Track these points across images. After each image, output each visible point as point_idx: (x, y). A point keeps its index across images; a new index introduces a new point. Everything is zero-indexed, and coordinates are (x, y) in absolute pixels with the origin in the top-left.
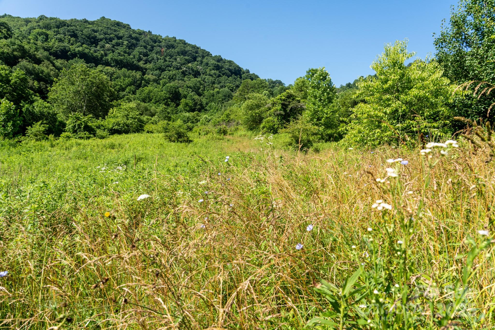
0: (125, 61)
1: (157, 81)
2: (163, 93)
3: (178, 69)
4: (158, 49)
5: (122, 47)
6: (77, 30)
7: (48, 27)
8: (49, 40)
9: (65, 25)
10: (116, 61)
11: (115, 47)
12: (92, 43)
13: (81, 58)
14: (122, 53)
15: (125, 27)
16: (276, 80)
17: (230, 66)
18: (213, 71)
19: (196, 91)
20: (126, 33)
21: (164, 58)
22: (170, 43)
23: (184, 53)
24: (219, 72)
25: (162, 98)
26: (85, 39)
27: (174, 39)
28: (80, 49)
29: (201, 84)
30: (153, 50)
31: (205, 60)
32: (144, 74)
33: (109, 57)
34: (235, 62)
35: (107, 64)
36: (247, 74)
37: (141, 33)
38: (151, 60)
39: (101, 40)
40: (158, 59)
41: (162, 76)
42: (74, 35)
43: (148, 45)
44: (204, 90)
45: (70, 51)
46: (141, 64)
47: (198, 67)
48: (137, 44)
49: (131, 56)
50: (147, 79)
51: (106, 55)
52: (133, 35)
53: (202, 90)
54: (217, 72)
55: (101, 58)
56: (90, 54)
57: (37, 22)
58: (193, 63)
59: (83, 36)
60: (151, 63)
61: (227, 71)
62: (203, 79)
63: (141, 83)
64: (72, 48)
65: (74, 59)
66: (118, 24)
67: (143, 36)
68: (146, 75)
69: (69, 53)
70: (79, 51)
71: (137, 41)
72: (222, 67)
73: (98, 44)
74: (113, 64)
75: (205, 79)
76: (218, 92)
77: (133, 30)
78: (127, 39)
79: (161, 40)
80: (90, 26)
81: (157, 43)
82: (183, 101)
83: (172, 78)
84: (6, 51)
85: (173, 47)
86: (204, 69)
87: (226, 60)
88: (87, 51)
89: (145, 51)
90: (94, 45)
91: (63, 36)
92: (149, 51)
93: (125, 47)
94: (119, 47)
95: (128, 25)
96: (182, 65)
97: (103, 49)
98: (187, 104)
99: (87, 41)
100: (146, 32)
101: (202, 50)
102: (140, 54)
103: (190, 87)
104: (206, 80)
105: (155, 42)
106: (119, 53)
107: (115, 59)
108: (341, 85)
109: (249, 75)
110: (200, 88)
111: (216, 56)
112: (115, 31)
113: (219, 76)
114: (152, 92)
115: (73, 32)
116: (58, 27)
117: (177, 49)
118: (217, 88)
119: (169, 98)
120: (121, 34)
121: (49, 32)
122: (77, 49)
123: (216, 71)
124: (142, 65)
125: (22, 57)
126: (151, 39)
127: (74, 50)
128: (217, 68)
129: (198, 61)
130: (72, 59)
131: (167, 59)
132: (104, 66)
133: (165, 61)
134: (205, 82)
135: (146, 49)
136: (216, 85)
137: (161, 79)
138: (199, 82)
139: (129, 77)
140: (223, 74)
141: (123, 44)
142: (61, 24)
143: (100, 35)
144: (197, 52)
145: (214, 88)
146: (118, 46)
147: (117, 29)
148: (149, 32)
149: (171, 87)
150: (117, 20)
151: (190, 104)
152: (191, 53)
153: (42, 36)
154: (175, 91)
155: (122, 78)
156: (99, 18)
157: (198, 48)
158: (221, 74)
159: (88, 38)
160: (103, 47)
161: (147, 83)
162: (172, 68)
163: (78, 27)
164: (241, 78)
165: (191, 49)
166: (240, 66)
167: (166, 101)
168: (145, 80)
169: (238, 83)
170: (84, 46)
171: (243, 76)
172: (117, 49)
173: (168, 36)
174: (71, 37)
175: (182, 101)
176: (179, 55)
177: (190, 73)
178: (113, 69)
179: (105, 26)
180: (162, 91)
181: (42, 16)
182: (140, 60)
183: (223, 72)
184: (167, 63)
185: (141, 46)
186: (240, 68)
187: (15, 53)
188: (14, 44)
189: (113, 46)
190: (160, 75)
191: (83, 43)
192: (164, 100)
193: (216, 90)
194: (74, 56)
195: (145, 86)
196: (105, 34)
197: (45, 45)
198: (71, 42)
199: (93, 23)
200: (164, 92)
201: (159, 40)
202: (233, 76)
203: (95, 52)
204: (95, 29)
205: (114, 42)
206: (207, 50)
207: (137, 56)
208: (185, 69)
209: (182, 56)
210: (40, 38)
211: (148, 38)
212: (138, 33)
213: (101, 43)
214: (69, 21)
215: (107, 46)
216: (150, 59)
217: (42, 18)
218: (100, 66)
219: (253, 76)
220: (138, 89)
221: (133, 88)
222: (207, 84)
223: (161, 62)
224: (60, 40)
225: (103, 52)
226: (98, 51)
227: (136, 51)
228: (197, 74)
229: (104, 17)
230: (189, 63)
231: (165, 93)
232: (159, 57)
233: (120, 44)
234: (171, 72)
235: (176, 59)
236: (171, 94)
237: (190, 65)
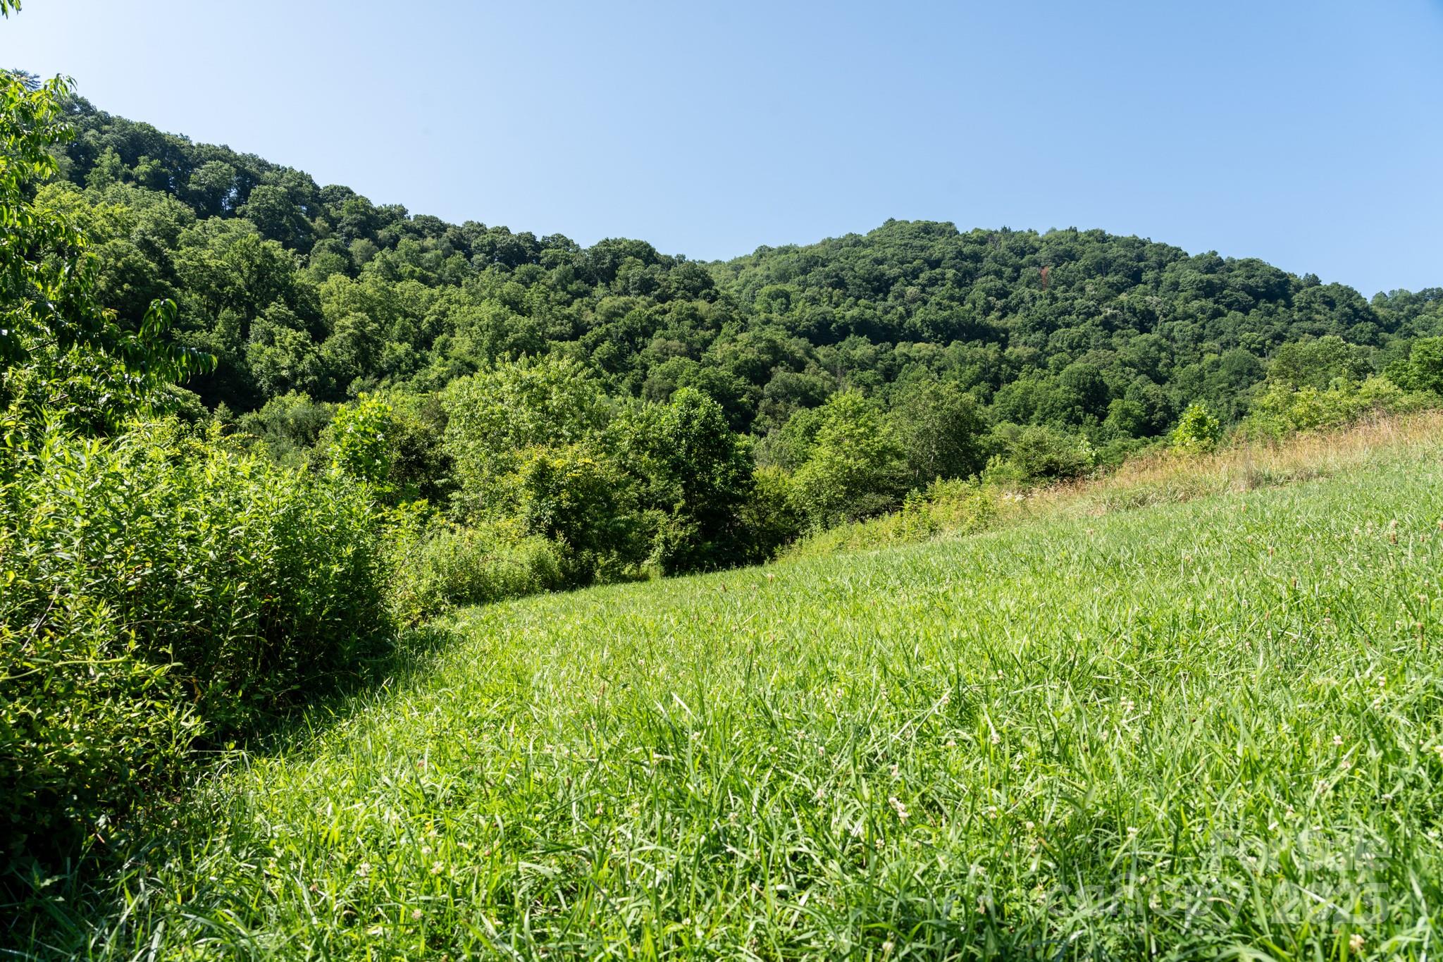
0: (955, 321)
1: (1038, 361)
2: (1060, 390)
3: (1090, 315)
4: (1032, 271)
5: (943, 285)
6: (842, 269)
7: (784, 277)
8: (792, 306)
9: (816, 263)
10: (934, 325)
11: (928, 289)
12: (876, 291)
13: (859, 333)
14: (946, 302)
15: (944, 231)
16: (1425, 291)
17: (1249, 278)
18: (1195, 304)
19: (1147, 373)
20: (950, 248)
21: (1050, 293)
22: (1061, 247)
23: (1102, 267)
24: (1216, 302)
25: (1058, 404)
26: (860, 286)
27: (1073, 234)
28: (855, 312)
29: (1161, 349)
30: (1019, 276)
31: (1167, 276)
32: (1004, 347)
33: (917, 319)
34: (1265, 260)
35: (915, 337)
36: (1310, 290)
37: (984, 239)
38: (1018, 305)
39: (895, 279)
40: (1034, 299)
41: (1051, 344)
42: (840, 283)
43: (1006, 265)
44: (1172, 364)
45: (834, 321)
46: (993, 320)
47: (1148, 298)
48: (977, 270)
49: (968, 306)
50: (1013, 357)
51: (909, 313)
52: (964, 250)
53: (1165, 365)
54: (1209, 304)
55: (901, 324)
56: (876, 320)
57: (755, 265)
58: (1132, 289)
59: (858, 281)
60: (1016, 312)
61: (1243, 294)
62: (1166, 332)
63: (1000, 369)
64: (837, 313)
65: (847, 340)
66: (927, 229)
67: (989, 246)
68: (1010, 349)
69: (834, 325)
70: (852, 317)
71: (977, 262)
72: (1224, 286)
73: (889, 292)
74: (926, 335)
75: (1171, 330)
76: (1216, 365)
77: (965, 236)
78: (953, 262)
79: (1037, 245)
80: (869, 251)
81: (1027, 257)
82: (1115, 404)
83: (1078, 347)
84: (750, 356)
85: (1071, 256)
86: (1166, 303)
87: (1233, 261)
88: (869, 313)
89: (999, 283)
90: (881, 295)
91: (816, 289)
92: (1010, 282)
93: (949, 285)
94: (935, 289)
95: (950, 224)
96: (1100, 302)
97: (900, 300)
98: (1127, 413)
99: (866, 290)
100: (996, 232)
101: (1156, 246)
102: (989, 294)
103: (1131, 364)
104: (1175, 333)
105: (1022, 254)
106: (938, 304)
107: (931, 321)
109: (1318, 294)
110: (1159, 360)
111: (1200, 258)
112: (923, 248)
113: (1217, 314)
114: (1031, 392)
115: (837, 276)
116: (804, 271)
117: (1082, 262)
118: (1210, 351)
119: (1078, 402)
120: (937, 255)
121: (788, 287)
122: (849, 314)
123: (1203, 302)
124: (995, 324)
125: (775, 363)
126: (1012, 249)
127: (843, 317)
128: (1208, 290)
129: (1145, 283)
130: (843, 340)
131: (1058, 293)
132: (909, 344)
133: (1055, 299)
134: (1174, 340)
135: (1001, 278)
136: (1206, 345)
137: (1049, 354)
138: (1155, 343)
139: (973, 362)
140: (1229, 306)
141: (944, 279)
142: (810, 262)
143: (891, 267)
144: (1140, 258)
145: (1202, 354)
146: (933, 285)
147: (925, 242)
148: (1005, 230)
149: (1080, 374)
150: (923, 219)
151: (1137, 412)
152: (1123, 264)
153: (779, 300)
154: (1093, 383)
155: (957, 366)
156: (881, 225)
157: (1143, 243)
158: (1221, 307)
159: (868, 281)
160: (901, 295)
161: (1013, 368)
162: (1074, 317)
163: (842, 259)
164: (1289, 305)
165: (1122, 252)
166: (1284, 270)
167: (1069, 409)
168: (1008, 362)
169: (1278, 326)
170: (862, 302)
171: (1295, 298)
172: (933, 294)
173: (1054, 230)
174: (834, 289)
175: (1112, 405)
176: (1091, 276)
177: (1125, 321)
178: (932, 346)
179: (898, 242)
180: (1058, 386)
181: (761, 248)
182: (988, 309)
183: (1228, 300)
184: (1059, 304)
185: (987, 274)
186: (1284, 275)
187: (765, 357)
188: (759, 339)
189: (923, 291)
190: (1047, 341)
191: (858, 298)
192: (1065, 408)
193: (1210, 358)
194: (843, 332)
195: (1012, 378)
196: (902, 263)
197: (788, 317)
198: (835, 299)
199: (869, 243)
200: (1063, 387)
201: (1032, 247)
202: (1261, 305)
203: (886, 312)
204: (879, 255)
205: (924, 277)
206: (1171, 244)
207: (982, 303)
208: (1109, 311)
209: (1099, 278)
210: (775, 305)
211: (1002, 248)
212: (976, 242)
213: (896, 288)
214: (818, 246)
215: (911, 291)
216: (1014, 302)
217: (763, 253)
218: (901, 344)
219: (1331, 293)
220: (997, 390)
221: (984, 387)
222: (1180, 344)
223: (1042, 308)
224: (814, 301)
225: (901, 309)
226: (893, 308)
227: (978, 291)
228: (1145, 320)
229: (892, 220)
230: (1120, 291)
231: (1065, 391)
232: (1036, 292)
233: (937, 280)
234: (1073, 330)
235: (1082, 290)
236: (1081, 390)
237: (1123, 297)
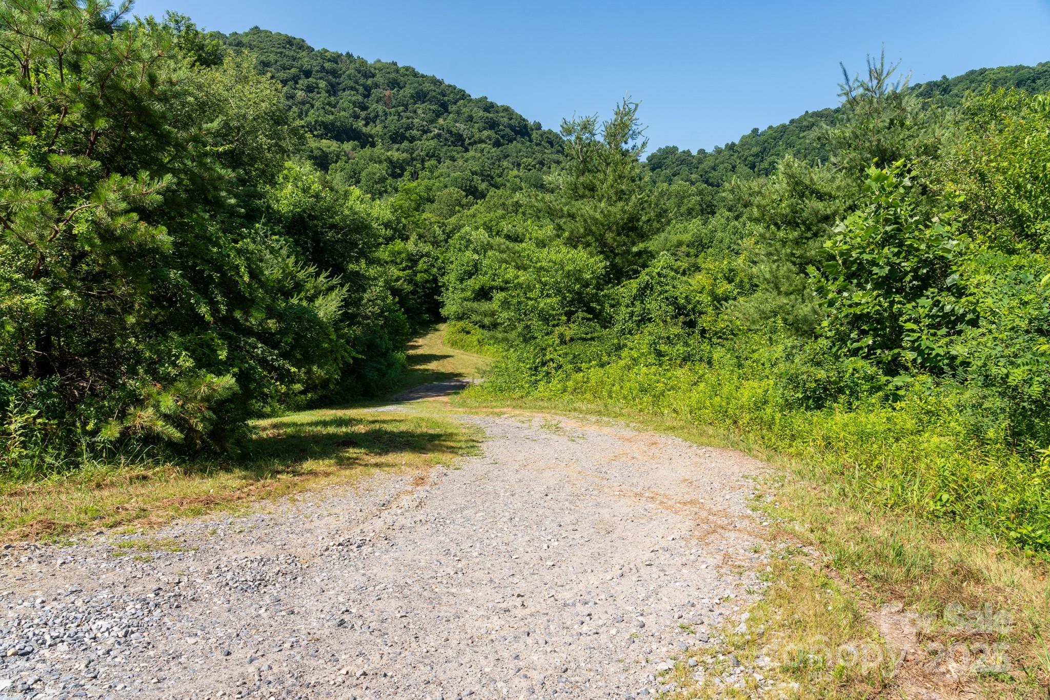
0: (338, 124)
3: (425, 132)
4: (377, 92)
15: (302, 46)
17: (509, 119)
18: (486, 133)
20: (313, 62)
22: (390, 76)
24: (496, 133)
30: (370, 95)
34: (514, 108)
36: (538, 132)
37: (335, 59)
38: (375, 117)
39: (284, 82)
40: (386, 114)
43: (358, 84)
46: (362, 126)
47: (456, 125)
48: (339, 84)
49: (342, 113)
52: (325, 66)
54: (493, 134)
58: (446, 116)
60: (376, 123)
66: (290, 42)
67: (341, 65)
71: (337, 78)
72: (498, 123)
74: (319, 132)
77: (319, 53)
78: (320, 75)
79: (372, 70)
81: (370, 80)
85: (398, 84)
86: (468, 130)
87: (498, 106)
89: (358, 98)
92: (365, 98)
93: (324, 93)
94: (315, 95)
95: (304, 41)
96: (429, 123)
97: (292, 100)
100: (342, 55)
101: (449, 86)
102: (354, 106)
105: (366, 76)
107: (322, 122)
108: (716, 147)
109: (544, 135)
111: (479, 100)
112: (293, 58)
113: (500, 142)
117: (407, 90)
120: (306, 66)
123: (489, 133)
124: (364, 130)
126: (359, 71)
128: (492, 125)
129: (452, 113)
135: (358, 94)
137: (415, 160)
141: (318, 88)
144: (443, 94)
147: (293, 53)
148: (348, 53)
150: (282, 32)
152: (434, 97)
156: (250, 30)
158: (500, 138)
161: (395, 167)
171: (532, 137)
173: (379, 61)
176: (417, 103)
183: (502, 133)
184: (404, 121)
185: (347, 89)
186: (525, 120)
189: (307, 96)
201: (370, 72)
202: (519, 139)
205: (303, 84)
206: (459, 87)
208: (436, 131)
211: (352, 69)
212: (330, 60)
213: (287, 90)
215: (300, 94)
216: (372, 115)
219: (550, 136)
223: (393, 122)
227: (345, 102)
228: (457, 139)
230: (438, 116)
233: (314, 88)
235: (415, 112)
237: (441, 121)
